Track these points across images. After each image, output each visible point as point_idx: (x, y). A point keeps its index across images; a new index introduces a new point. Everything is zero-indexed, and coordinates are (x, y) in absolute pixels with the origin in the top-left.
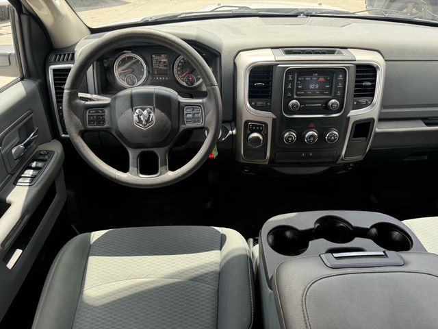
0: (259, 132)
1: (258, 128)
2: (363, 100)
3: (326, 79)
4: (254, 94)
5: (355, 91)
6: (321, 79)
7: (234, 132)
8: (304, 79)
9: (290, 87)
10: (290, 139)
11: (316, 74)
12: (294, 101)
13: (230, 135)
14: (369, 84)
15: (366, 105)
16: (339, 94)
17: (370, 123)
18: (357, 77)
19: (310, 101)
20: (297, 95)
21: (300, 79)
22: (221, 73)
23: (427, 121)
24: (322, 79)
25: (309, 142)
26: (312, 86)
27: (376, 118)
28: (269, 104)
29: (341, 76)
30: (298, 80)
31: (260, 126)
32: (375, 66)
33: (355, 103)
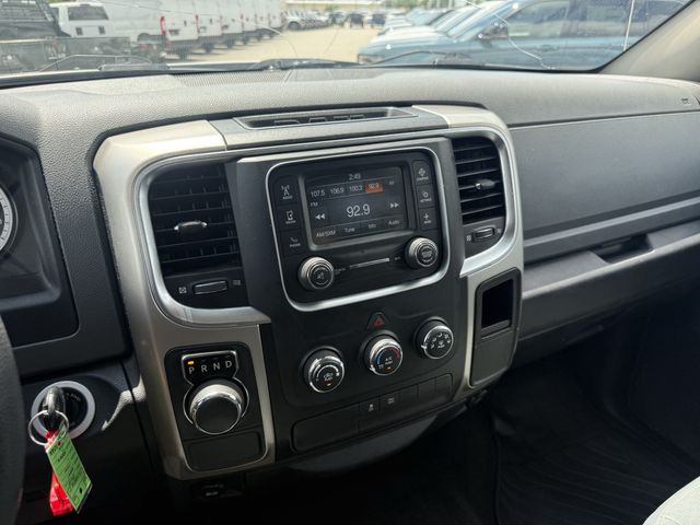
0: (223, 377)
1: (216, 366)
2: (484, 227)
3: (385, 186)
4: (176, 259)
5: (464, 207)
6: (371, 186)
7: (139, 391)
8: (328, 193)
9: (291, 220)
10: (328, 377)
11: (358, 176)
12: (313, 262)
13: (127, 407)
14: (489, 183)
15: (494, 238)
16: (428, 220)
17: (511, 281)
18: (459, 169)
19: (359, 253)
20: (317, 241)
21: (315, 194)
22: (49, 212)
23: (603, 251)
24: (374, 188)
25: (384, 371)
26: (352, 211)
27: (521, 268)
28: (238, 283)
29: (422, 172)
30: (310, 199)
31: (221, 359)
32: (492, 138)
33: (469, 238)
